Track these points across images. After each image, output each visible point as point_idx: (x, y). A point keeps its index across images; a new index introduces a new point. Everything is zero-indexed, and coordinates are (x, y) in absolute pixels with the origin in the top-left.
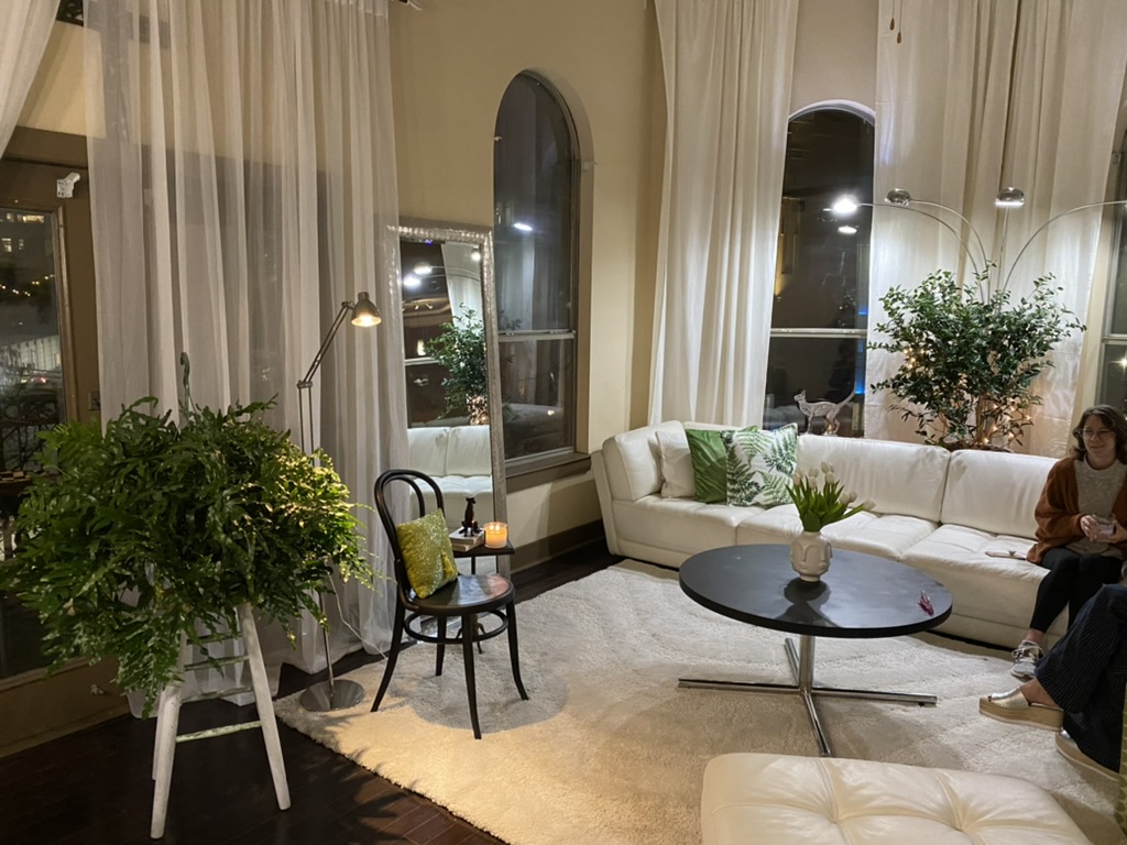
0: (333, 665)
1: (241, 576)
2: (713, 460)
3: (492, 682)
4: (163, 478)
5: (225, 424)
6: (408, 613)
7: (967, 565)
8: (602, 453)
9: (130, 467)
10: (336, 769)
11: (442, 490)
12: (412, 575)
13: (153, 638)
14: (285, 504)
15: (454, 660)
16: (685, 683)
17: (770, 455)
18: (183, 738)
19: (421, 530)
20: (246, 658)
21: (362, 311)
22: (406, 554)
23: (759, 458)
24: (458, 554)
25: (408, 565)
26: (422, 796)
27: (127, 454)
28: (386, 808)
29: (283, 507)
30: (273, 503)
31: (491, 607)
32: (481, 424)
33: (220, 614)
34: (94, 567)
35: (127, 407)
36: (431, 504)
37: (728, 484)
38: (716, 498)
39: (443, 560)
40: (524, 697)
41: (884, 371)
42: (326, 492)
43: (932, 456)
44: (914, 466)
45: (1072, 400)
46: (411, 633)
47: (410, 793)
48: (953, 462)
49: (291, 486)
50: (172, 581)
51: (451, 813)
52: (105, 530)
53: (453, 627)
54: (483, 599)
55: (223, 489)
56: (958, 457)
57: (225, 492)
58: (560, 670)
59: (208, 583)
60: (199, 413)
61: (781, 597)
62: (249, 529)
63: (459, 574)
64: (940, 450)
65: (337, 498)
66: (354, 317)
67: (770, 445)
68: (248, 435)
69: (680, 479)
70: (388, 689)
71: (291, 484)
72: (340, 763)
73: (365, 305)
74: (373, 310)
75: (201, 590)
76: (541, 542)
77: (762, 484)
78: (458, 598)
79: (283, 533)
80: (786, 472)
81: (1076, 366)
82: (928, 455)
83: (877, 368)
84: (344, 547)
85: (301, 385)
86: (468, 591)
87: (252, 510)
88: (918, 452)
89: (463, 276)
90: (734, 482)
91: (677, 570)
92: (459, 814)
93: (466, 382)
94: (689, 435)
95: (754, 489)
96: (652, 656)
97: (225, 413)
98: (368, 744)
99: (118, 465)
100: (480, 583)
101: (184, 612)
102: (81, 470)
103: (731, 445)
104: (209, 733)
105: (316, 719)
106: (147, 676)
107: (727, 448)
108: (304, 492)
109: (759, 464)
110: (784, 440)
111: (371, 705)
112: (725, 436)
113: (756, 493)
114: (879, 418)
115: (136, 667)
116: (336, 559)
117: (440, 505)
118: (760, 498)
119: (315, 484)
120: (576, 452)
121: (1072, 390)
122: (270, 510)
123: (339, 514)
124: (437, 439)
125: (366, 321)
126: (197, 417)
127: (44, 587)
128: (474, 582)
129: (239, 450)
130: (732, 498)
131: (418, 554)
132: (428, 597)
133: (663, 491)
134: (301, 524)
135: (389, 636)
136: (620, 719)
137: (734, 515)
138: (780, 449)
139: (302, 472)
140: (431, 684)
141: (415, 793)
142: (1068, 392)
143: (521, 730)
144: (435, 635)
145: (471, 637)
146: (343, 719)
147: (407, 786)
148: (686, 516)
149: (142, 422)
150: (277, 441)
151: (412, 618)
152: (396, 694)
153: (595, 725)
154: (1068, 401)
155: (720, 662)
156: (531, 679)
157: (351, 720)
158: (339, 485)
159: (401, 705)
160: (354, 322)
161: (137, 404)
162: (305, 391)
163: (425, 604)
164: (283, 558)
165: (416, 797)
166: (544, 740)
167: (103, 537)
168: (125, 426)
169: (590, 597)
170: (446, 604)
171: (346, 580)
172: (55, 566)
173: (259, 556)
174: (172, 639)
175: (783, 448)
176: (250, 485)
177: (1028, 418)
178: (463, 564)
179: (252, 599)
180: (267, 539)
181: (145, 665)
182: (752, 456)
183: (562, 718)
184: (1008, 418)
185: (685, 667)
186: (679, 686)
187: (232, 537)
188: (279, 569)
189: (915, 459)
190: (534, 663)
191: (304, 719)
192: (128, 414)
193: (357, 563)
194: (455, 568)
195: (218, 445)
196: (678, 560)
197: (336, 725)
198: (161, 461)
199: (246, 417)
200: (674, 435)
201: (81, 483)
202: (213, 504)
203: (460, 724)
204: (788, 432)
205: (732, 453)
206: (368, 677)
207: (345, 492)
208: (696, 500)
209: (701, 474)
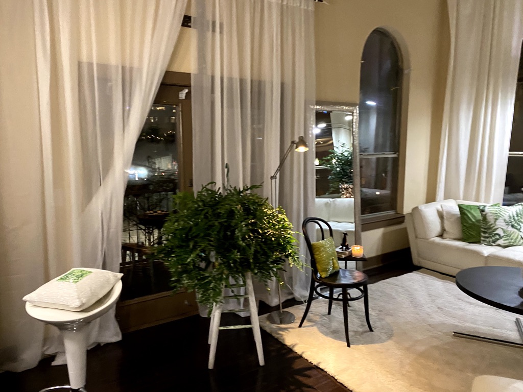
0: (282, 303)
1: (247, 260)
2: (474, 220)
3: (355, 322)
4: (218, 216)
5: (241, 194)
6: (317, 284)
8: (411, 214)
9: (206, 211)
10: (284, 351)
11: (333, 228)
12: (319, 267)
13: (213, 284)
14: (267, 230)
15: (338, 310)
16: (458, 335)
17: (507, 220)
18: (222, 328)
19: (323, 246)
20: (247, 296)
21: (300, 145)
22: (316, 257)
23: (501, 220)
24: (340, 259)
25: (317, 262)
26: (322, 370)
27: (204, 205)
28: (306, 373)
29: (266, 231)
30: (261, 229)
31: (355, 286)
33: (239, 276)
34: (191, 252)
35: (204, 186)
36: (327, 234)
38: (474, 240)
39: (333, 261)
40: (371, 330)
42: (283, 226)
46: (317, 293)
47: (317, 368)
49: (269, 223)
50: (221, 260)
51: (336, 380)
52: (196, 236)
53: (337, 293)
54: (352, 281)
55: (242, 222)
57: (243, 223)
58: (389, 319)
59: (235, 262)
60: (231, 189)
61: (516, 296)
62: (252, 240)
63: (340, 268)
65: (288, 229)
66: (297, 148)
67: (507, 214)
68: (252, 199)
69: (453, 229)
70: (306, 318)
71: (269, 221)
72: (286, 349)
73: (303, 142)
74: (305, 145)
75: (232, 265)
76: (377, 257)
77: (502, 234)
78: (340, 280)
79: (265, 243)
80: (517, 229)
84: (290, 251)
85: (272, 178)
86: (345, 277)
87: (253, 231)
89: (340, 127)
90: (485, 233)
91: (454, 277)
92: (340, 381)
93: (340, 178)
94: (460, 207)
95: (497, 237)
96: (438, 318)
97: (241, 190)
98: (298, 342)
99: (201, 210)
100: (351, 274)
101: (225, 274)
102: (187, 211)
103: (484, 213)
104: (232, 327)
105: (274, 327)
106: (209, 300)
107: (482, 214)
108: (274, 225)
109: (501, 224)
110: (517, 212)
111: (298, 324)
112: (481, 208)
113: (498, 239)
115: (205, 295)
116: (287, 256)
117: (331, 235)
118: (501, 242)
119: (279, 222)
120: (396, 213)
122: (261, 232)
123: (288, 236)
124: (326, 204)
125: (302, 149)
127: (173, 259)
128: (347, 273)
129: (247, 205)
130: (484, 241)
131: (321, 256)
132: (326, 278)
133: (445, 235)
134: (273, 239)
135: (307, 294)
136: (421, 348)
137: (486, 250)
138: (514, 217)
139: (274, 216)
140: (326, 318)
141: (319, 368)
143: (370, 346)
144: (328, 295)
145: (346, 301)
146: (286, 329)
147: (315, 364)
148: (458, 249)
149: (210, 192)
150: (263, 202)
151: (318, 286)
152: (310, 321)
153: (408, 349)
155: (477, 326)
156: (375, 322)
157: (290, 330)
158: (289, 223)
159: (312, 326)
160: (296, 150)
161: (208, 184)
162: (273, 180)
163: (326, 281)
164: (265, 254)
165: (320, 370)
166: (382, 352)
167: (196, 239)
168: (204, 193)
169: (404, 286)
170: (334, 282)
171: (291, 266)
172: (177, 250)
173: (256, 251)
174: (219, 285)
175: (515, 216)
176: (253, 221)
178: (342, 264)
179: (252, 270)
180: (259, 245)
181: (209, 295)
182: (496, 219)
183: (390, 343)
185: (457, 326)
186: (454, 335)
187: (245, 243)
188: (263, 259)
190: (376, 315)
191: (271, 327)
192: (204, 189)
193: (296, 258)
194: (338, 265)
195: (240, 202)
196: (454, 272)
197: (283, 331)
198: (218, 209)
199: (248, 192)
200: (452, 207)
201: (187, 217)
202: (237, 228)
203: (339, 338)
204: (518, 207)
205: (485, 218)
206: (298, 311)
207: (291, 226)
208: (463, 241)
209: (466, 227)
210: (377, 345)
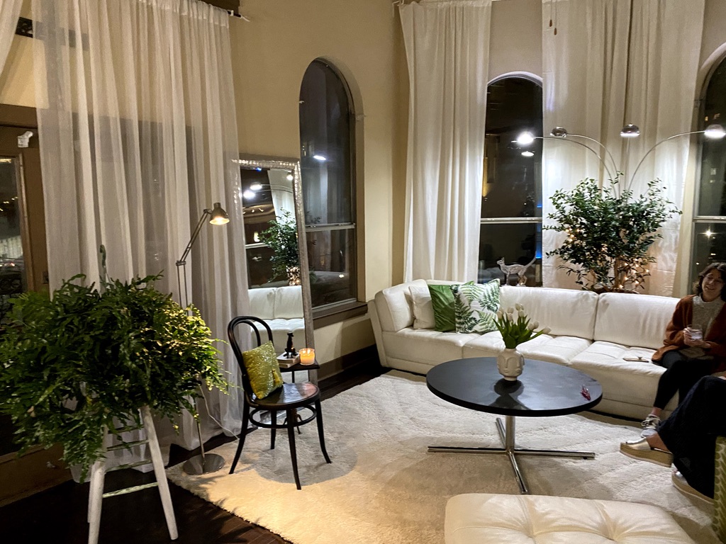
0: (204, 444)
1: (142, 388)
2: (446, 304)
3: (307, 453)
4: (90, 327)
5: (130, 290)
6: (252, 409)
7: (612, 367)
8: (374, 301)
9: (69, 320)
10: (208, 512)
11: (271, 329)
12: (253, 384)
13: (86, 431)
14: (170, 341)
15: (282, 439)
16: (433, 449)
17: (482, 300)
18: (107, 495)
19: (259, 354)
20: (147, 441)
21: (216, 215)
22: (249, 371)
23: (475, 302)
24: (283, 370)
25: (251, 377)
26: (263, 528)
27: (66, 311)
28: (240, 537)
29: (168, 343)
30: (162, 340)
31: (305, 404)
32: (296, 285)
33: (129, 414)
34: (47, 385)
35: (66, 281)
36: (264, 338)
37: (457, 320)
38: (449, 328)
39: (273, 374)
40: (328, 461)
41: (554, 244)
42: (196, 332)
43: (587, 297)
44: (575, 304)
45: (675, 259)
46: (254, 422)
47: (255, 526)
48: (600, 301)
49: (173, 330)
50: (97, 393)
51: (282, 538)
52: (53, 361)
53: (281, 417)
54: (300, 398)
55: (129, 332)
56: (604, 298)
57: (131, 334)
58: (351, 443)
59: (121, 393)
60: (113, 283)
61: (492, 391)
62: (147, 358)
63: (284, 383)
64: (592, 293)
65: (203, 336)
66: (212, 219)
67: (482, 293)
68: (145, 297)
69: (425, 317)
70: (240, 460)
71: (173, 328)
72: (211, 508)
73: (219, 211)
74: (223, 214)
75: (116, 398)
76: (336, 360)
77: (478, 318)
78: (283, 398)
79: (169, 360)
80: (493, 310)
81: (677, 237)
82: (584, 296)
83: (550, 241)
84: (208, 367)
85: (179, 263)
86: (290, 394)
87: (149, 345)
88: (578, 296)
89: (282, 190)
90: (460, 318)
91: (425, 375)
92: (288, 539)
93: (285, 258)
94: (430, 288)
95: (473, 322)
96: (410, 432)
97: (130, 283)
98: (228, 495)
99: (60, 319)
100: (297, 388)
101: (106, 413)
102: (37, 323)
103: (457, 294)
104: (124, 491)
105: (193, 479)
106: (82, 456)
107: (455, 296)
108: (182, 333)
109: (476, 306)
110: (492, 290)
111: (229, 470)
112: (453, 288)
113: (474, 325)
114: (552, 274)
115: (75, 450)
116: (204, 376)
117: (271, 338)
118: (477, 328)
119: (189, 328)
120: (357, 301)
121: (675, 252)
122: (160, 345)
123: (205, 346)
124: (268, 295)
125: (219, 221)
126: (111, 286)
127: (15, 400)
128: (294, 388)
129: (138, 307)
130: (459, 328)
131: (257, 370)
132: (265, 398)
133: (415, 325)
134: (181, 353)
135: (239, 424)
136: (390, 474)
137: (461, 339)
138: (489, 296)
139: (180, 320)
140: (267, 455)
141: (259, 526)
142: (672, 254)
143: (327, 483)
144: (270, 423)
145: (293, 423)
146: (211, 479)
147: (254, 522)
148: (430, 340)
149: (76, 290)
150: (164, 300)
151: (254, 412)
152: (246, 462)
153: (374, 479)
154: (672, 260)
155: (455, 435)
156: (333, 450)
157: (216, 480)
158: (205, 328)
159: (248, 469)
160: (211, 222)
161: (73, 278)
162: (181, 267)
163: (262, 403)
164: (169, 376)
165: (260, 529)
166: (342, 489)
167: (52, 366)
168: (65, 293)
169: (370, 395)
170: (276, 403)
171: (210, 389)
172: (21, 386)
173: (154, 375)
174: (98, 431)
175: (491, 295)
176: (147, 329)
177: (647, 271)
178: (287, 376)
179: (150, 403)
180: (159, 364)
181: (82, 448)
182: (471, 300)
183: (353, 474)
184: (635, 272)
185: (432, 438)
186: (429, 451)
187: (136, 363)
188: (166, 384)
189: (576, 299)
190: (334, 439)
191: (186, 480)
192: (67, 285)
193: (218, 378)
194: (281, 379)
195: (125, 303)
196: (425, 369)
197: (206, 483)
198: (89, 315)
199: (143, 285)
200: (421, 288)
201: (37, 331)
202: (123, 342)
203: (287, 480)
204: (494, 284)
205: (458, 299)
206: (227, 452)
207: (208, 332)
208: (436, 330)
209: (439, 313)
210: (336, 479)
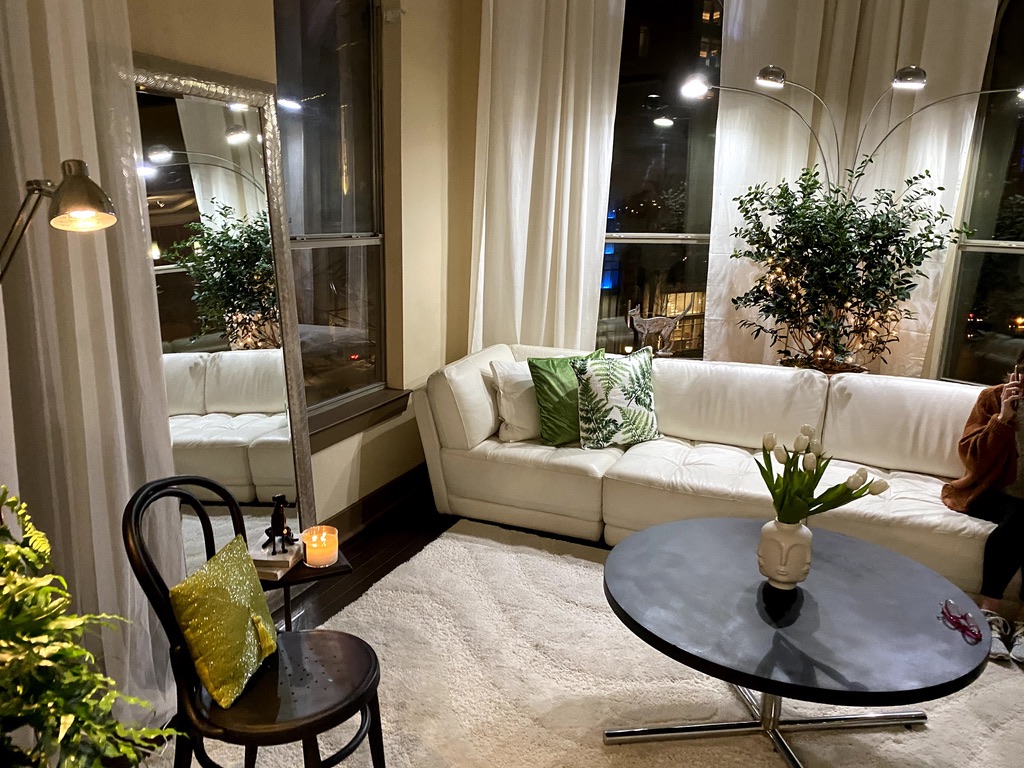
2: (562, 394)
8: (427, 390)
12: (205, 670)
16: (614, 739)
17: (627, 387)
21: (73, 200)
23: (616, 391)
37: (581, 423)
38: (566, 438)
43: (811, 380)
44: (791, 394)
45: (933, 313)
48: (834, 388)
56: (840, 383)
64: (818, 374)
66: (55, 212)
67: (627, 374)
69: (521, 418)
73: (80, 186)
77: (620, 421)
80: (645, 405)
82: (806, 380)
88: (794, 378)
89: (210, 164)
90: (588, 420)
94: (532, 366)
95: (612, 427)
103: (585, 377)
107: (580, 379)
109: (617, 398)
110: (641, 366)
112: (578, 366)
113: (614, 433)
114: (720, 333)
118: (618, 438)
120: (387, 388)
124: (191, 368)
125: (83, 220)
130: (586, 439)
133: (503, 434)
137: (598, 461)
138: (638, 379)
148: (538, 467)
160: (56, 223)
175: (640, 377)
177: (895, 333)
182: (609, 388)
184: (873, 334)
186: (607, 747)
189: (791, 385)
200: (512, 364)
204: (643, 357)
205: (586, 387)
208: (543, 444)
209: (548, 411)
